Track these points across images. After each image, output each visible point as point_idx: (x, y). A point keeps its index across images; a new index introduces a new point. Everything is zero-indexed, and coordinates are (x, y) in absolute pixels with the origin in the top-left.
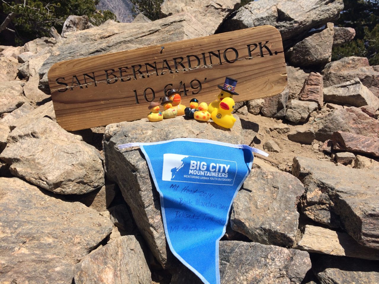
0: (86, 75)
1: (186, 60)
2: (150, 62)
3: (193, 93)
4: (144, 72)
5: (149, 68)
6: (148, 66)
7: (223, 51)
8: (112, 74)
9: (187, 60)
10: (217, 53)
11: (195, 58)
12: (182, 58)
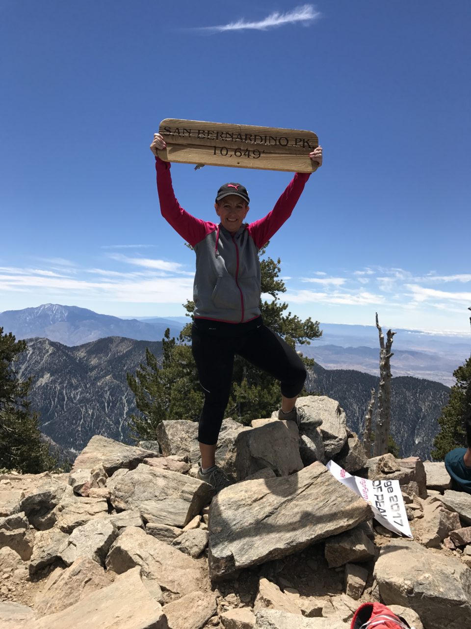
0: (186, 130)
2: (230, 133)
3: (254, 158)
4: (224, 137)
5: (228, 136)
6: (228, 135)
7: (279, 138)
8: (202, 133)
9: (254, 137)
10: (275, 138)
11: (259, 137)
12: (251, 136)
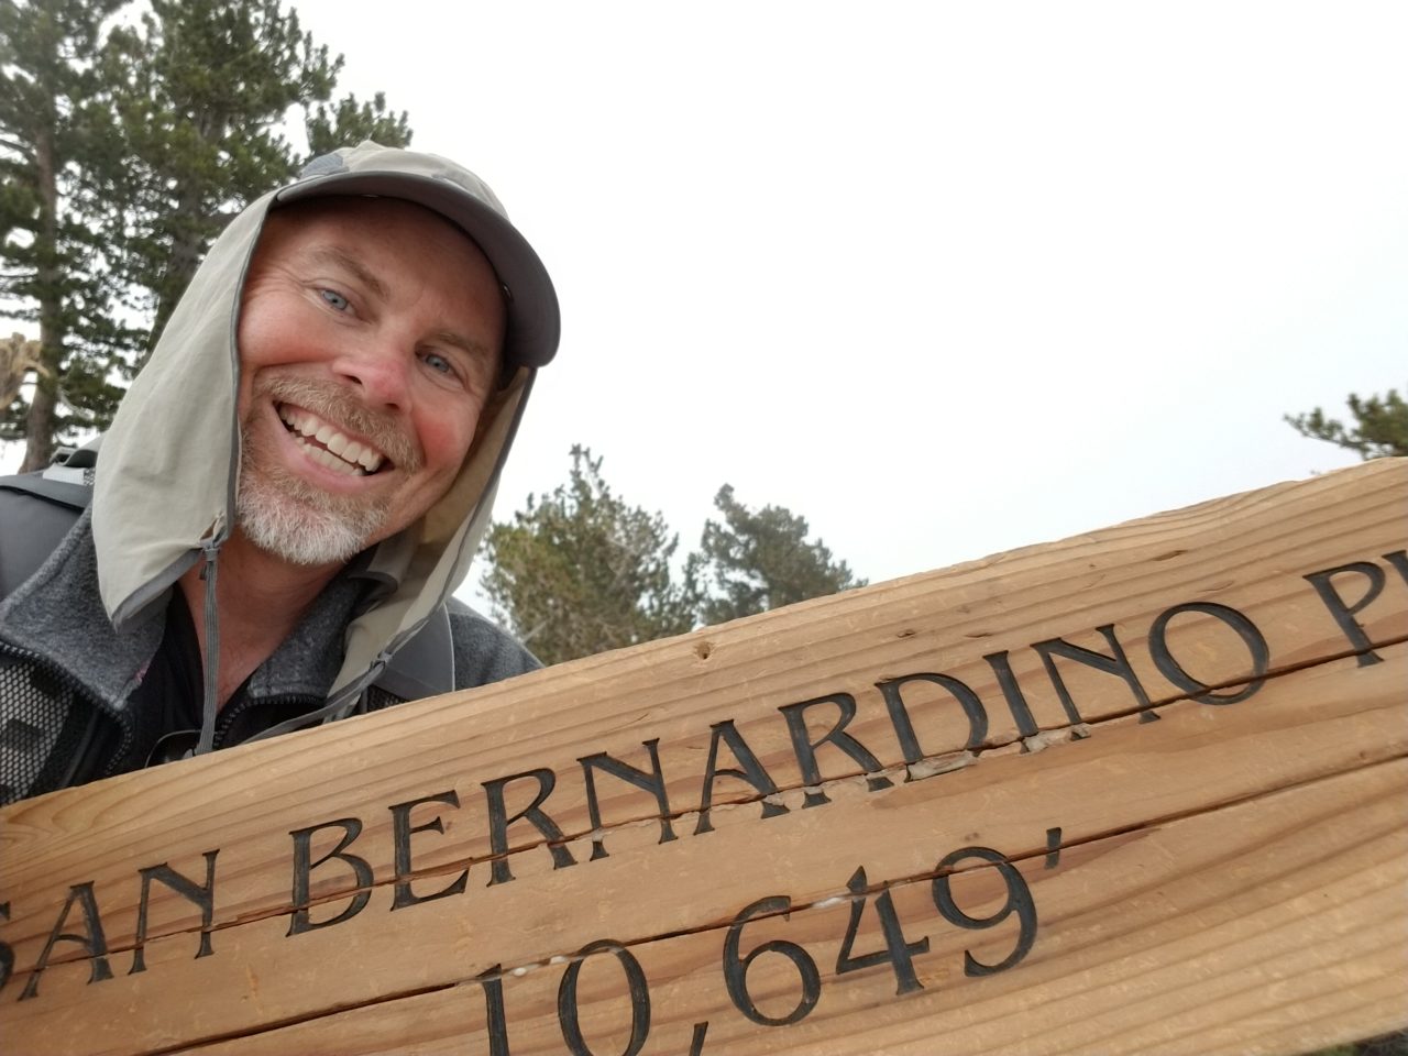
0: (162, 871)
1: (873, 711)
2: (613, 748)
3: (974, 968)
4: (572, 816)
5: (611, 787)
6: (600, 776)
7: (1144, 628)
8: (336, 851)
9: (883, 712)
10: (1099, 644)
11: (938, 691)
12: (846, 701)
